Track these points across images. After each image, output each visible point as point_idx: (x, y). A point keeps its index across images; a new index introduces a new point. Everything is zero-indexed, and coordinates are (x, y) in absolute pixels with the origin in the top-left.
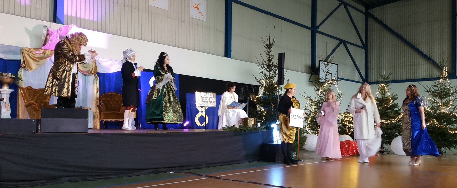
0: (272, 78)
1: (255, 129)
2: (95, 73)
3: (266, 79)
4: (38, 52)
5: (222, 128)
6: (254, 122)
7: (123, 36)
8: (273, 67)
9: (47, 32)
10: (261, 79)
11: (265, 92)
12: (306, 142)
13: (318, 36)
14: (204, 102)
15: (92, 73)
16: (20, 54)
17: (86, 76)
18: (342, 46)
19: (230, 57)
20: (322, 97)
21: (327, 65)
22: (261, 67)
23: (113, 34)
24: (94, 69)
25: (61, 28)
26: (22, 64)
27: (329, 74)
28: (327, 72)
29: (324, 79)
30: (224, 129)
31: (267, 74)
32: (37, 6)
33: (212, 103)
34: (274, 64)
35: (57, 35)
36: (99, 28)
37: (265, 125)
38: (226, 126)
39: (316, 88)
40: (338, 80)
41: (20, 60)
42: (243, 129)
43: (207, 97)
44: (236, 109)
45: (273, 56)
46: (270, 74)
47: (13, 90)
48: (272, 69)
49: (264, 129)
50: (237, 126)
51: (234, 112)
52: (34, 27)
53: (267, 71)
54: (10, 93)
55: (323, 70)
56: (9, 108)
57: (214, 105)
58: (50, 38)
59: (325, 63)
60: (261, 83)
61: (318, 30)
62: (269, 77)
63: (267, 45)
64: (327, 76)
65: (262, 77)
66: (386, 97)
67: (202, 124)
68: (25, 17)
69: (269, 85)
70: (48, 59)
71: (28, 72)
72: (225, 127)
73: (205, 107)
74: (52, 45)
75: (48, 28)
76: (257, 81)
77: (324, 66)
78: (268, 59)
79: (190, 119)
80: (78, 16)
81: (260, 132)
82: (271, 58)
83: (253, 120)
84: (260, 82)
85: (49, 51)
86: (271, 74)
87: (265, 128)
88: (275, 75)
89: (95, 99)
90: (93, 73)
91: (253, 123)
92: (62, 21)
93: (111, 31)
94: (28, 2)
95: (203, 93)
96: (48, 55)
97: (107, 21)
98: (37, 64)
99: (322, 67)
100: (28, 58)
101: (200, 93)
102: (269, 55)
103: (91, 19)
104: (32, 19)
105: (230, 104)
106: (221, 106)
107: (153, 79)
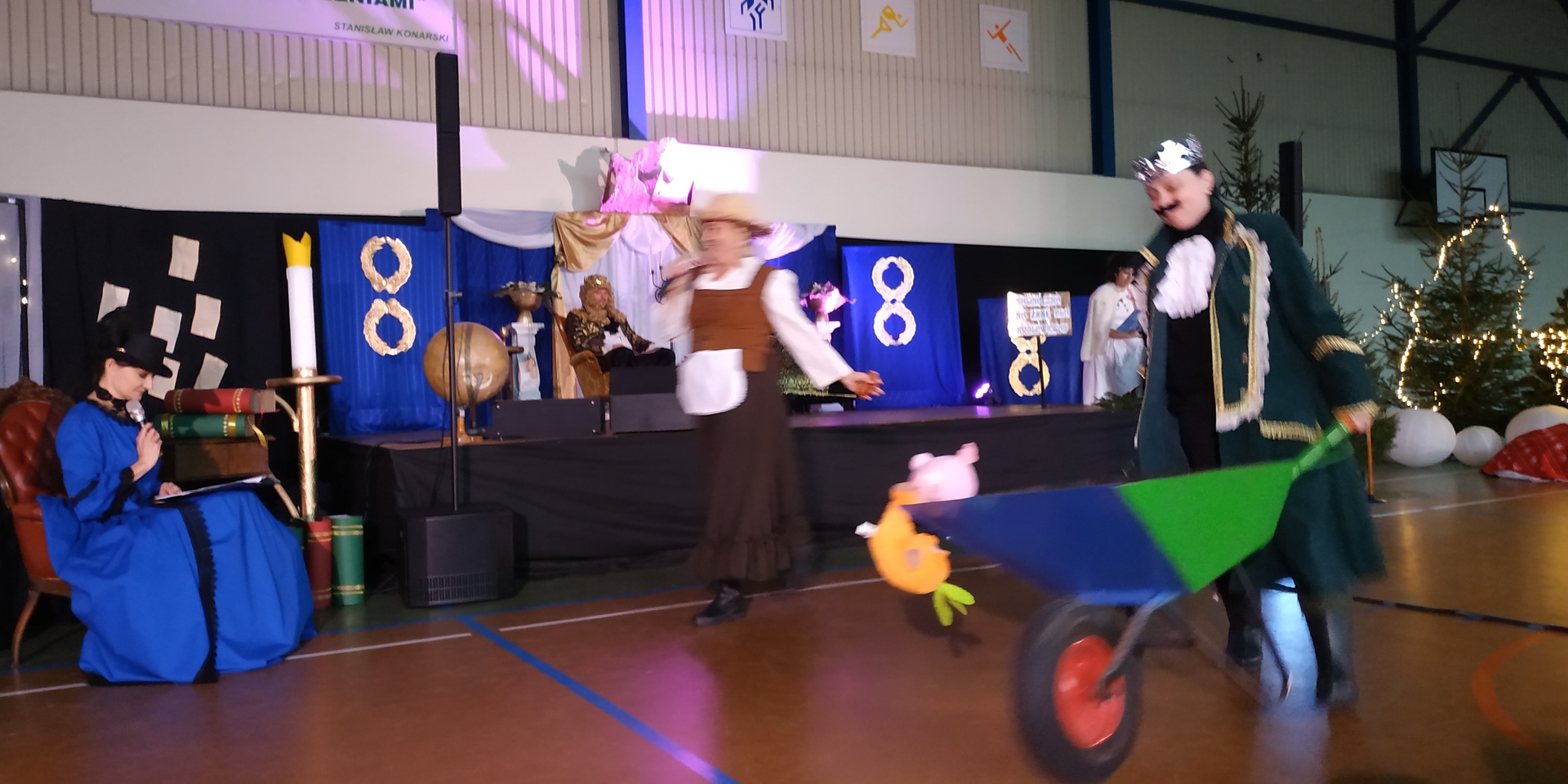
4: (591, 221)
5: (1096, 399)
8: (1262, 190)
9: (609, 166)
13: (1425, 67)
14: (1036, 322)
16: (553, 231)
18: (1522, 88)
19: (1112, 174)
20: (1451, 276)
21: (1464, 165)
23: (770, 149)
25: (641, 150)
26: (558, 257)
27: (1473, 193)
28: (1468, 188)
29: (1457, 214)
32: (583, 100)
33: (1059, 323)
34: (1262, 179)
35: (634, 171)
36: (734, 138)
38: (1108, 394)
39: (1424, 247)
40: (1513, 210)
41: (553, 247)
43: (1042, 307)
45: (1259, 153)
47: (542, 325)
48: (1259, 196)
51: (1131, 347)
52: (579, 157)
54: (536, 332)
56: (536, 370)
57: (1065, 329)
58: (617, 182)
59: (1456, 155)
61: (1424, 44)
63: (1234, 120)
64: (1467, 203)
67: (1030, 388)
70: (617, 236)
71: (572, 274)
72: (1105, 397)
73: (1038, 338)
74: (622, 200)
75: (611, 156)
77: (1454, 166)
78: (1242, 165)
79: (993, 375)
80: (681, 112)
82: (1250, 162)
85: (618, 217)
92: (640, 128)
93: (764, 143)
94: (562, 94)
95: (1030, 296)
96: (614, 225)
97: (753, 114)
98: (590, 253)
99: (1447, 173)
100: (570, 239)
101: (1021, 296)
102: (1243, 152)
103: (712, 115)
104: (573, 137)
105: (1120, 323)
106: (1090, 331)
107: (882, 265)
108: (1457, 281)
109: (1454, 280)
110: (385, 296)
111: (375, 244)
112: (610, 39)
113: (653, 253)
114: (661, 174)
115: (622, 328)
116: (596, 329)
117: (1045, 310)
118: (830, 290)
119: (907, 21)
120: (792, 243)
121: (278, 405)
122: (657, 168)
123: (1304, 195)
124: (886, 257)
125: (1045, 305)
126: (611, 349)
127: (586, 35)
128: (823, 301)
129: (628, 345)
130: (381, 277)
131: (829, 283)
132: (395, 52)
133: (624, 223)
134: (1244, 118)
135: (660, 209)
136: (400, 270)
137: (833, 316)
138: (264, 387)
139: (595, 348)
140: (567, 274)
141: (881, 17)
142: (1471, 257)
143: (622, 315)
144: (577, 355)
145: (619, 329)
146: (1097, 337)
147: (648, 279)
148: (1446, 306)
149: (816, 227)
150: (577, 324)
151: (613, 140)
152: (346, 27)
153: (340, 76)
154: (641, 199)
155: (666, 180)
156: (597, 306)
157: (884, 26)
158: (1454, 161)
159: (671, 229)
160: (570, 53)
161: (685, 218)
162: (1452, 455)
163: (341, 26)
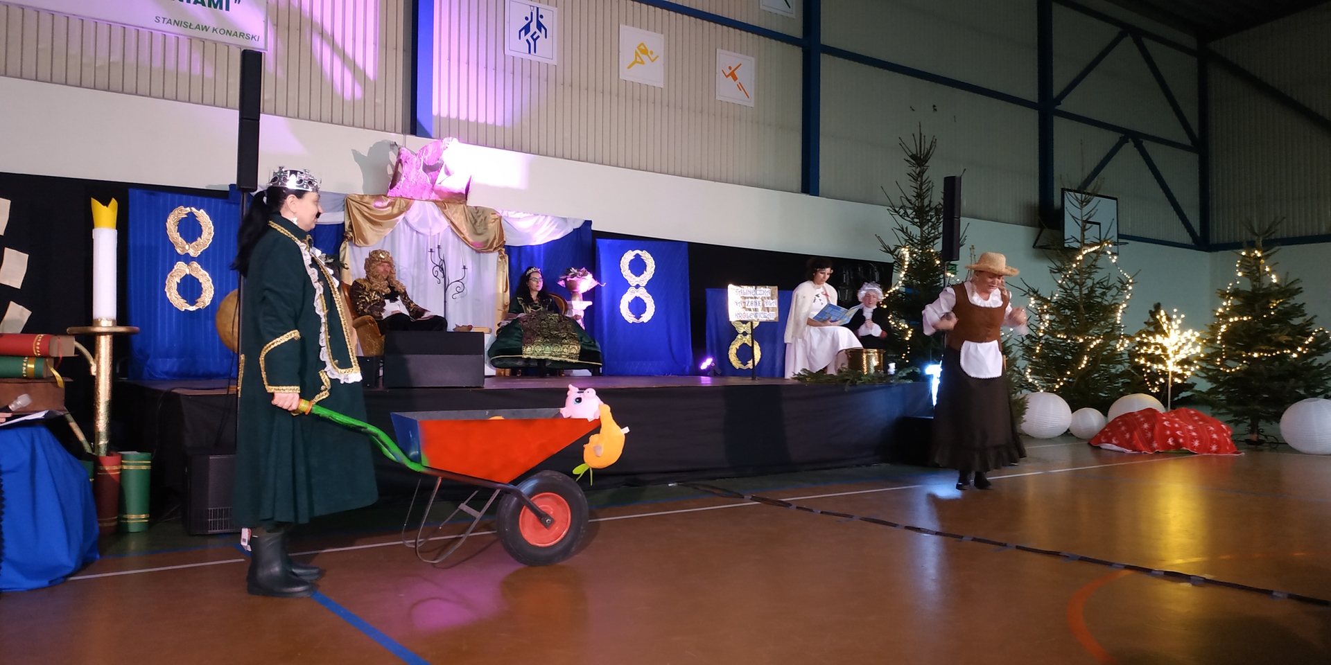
0: (929, 243)
1: (881, 379)
2: (500, 246)
3: (912, 244)
4: (379, 204)
5: (795, 375)
6: (879, 360)
7: (560, 158)
8: (932, 213)
9: (397, 157)
10: (897, 247)
11: (910, 279)
12: (1024, 414)
13: (1059, 124)
14: (750, 310)
15: (495, 246)
16: (344, 210)
17: (481, 254)
18: (1129, 147)
19: (817, 194)
20: (1072, 289)
21: (1084, 204)
22: (899, 214)
23: (538, 154)
24: (497, 237)
25: (426, 146)
26: (347, 233)
27: (1090, 225)
28: (1088, 222)
29: (1078, 241)
30: (799, 377)
31: (915, 231)
32: (376, 101)
33: (769, 311)
34: (933, 205)
35: (419, 163)
36: (508, 142)
37: (908, 366)
38: (804, 370)
39: (1054, 266)
40: (1121, 241)
41: (343, 224)
42: (848, 380)
43: (755, 298)
44: (830, 325)
45: (931, 184)
46: (922, 232)
48: (929, 218)
49: (904, 378)
50: (832, 371)
51: (823, 333)
52: (371, 148)
53: (914, 223)
55: (1073, 217)
57: (773, 316)
58: (403, 172)
59: (1079, 195)
60: (897, 256)
61: (1058, 107)
62: (921, 240)
63: (913, 157)
64: (1086, 233)
65: (902, 240)
66: (1264, 287)
68: (353, 126)
69: (921, 262)
70: (401, 217)
71: (358, 248)
72: (801, 373)
73: (752, 323)
74: (408, 187)
75: (399, 149)
76: (888, 252)
77: (1077, 204)
78: (917, 193)
79: (715, 351)
80: (463, 117)
81: (897, 386)
82: (924, 191)
83: (876, 354)
84: (896, 253)
85: (402, 201)
86: (927, 231)
87: (909, 376)
88: (937, 233)
89: (501, 308)
90: (495, 248)
91: (875, 362)
92: (428, 130)
93: (534, 148)
94: (359, 93)
95: (746, 288)
96: (399, 208)
97: (526, 123)
98: (376, 231)
99: (1072, 210)
100: (359, 218)
101: (738, 288)
102: (919, 183)
103: (490, 121)
104: (366, 130)
105: (816, 313)
106: (793, 318)
107: (629, 256)
108: (1076, 294)
109: (1073, 292)
110: (187, 259)
111: (181, 212)
112: (404, 50)
113: (432, 235)
114: (443, 168)
115: (401, 297)
116: (378, 297)
117: (758, 300)
118: (584, 275)
119: (658, 56)
120: (554, 233)
121: (77, 350)
122: (439, 162)
123: (962, 218)
124: (633, 251)
125: (757, 296)
126: (389, 315)
127: (383, 45)
128: (578, 283)
129: (407, 313)
130: (185, 243)
131: (584, 269)
132: (210, 48)
133: (408, 207)
134: (921, 155)
135: (441, 198)
136: (202, 237)
137: (586, 296)
138: (66, 334)
139: (376, 313)
140: (355, 247)
141: (636, 52)
142: (1087, 275)
143: (401, 286)
144: (360, 318)
145: (399, 298)
146: (797, 324)
147: (427, 255)
148: (1068, 312)
149: (575, 221)
150: (360, 292)
151: (402, 135)
152: (166, 21)
153: (158, 63)
154: (424, 188)
155: (448, 173)
156: (380, 277)
157: (638, 60)
158: (1077, 199)
159: (450, 215)
160: (369, 61)
161: (462, 205)
162: (1068, 430)
163: (161, 20)
